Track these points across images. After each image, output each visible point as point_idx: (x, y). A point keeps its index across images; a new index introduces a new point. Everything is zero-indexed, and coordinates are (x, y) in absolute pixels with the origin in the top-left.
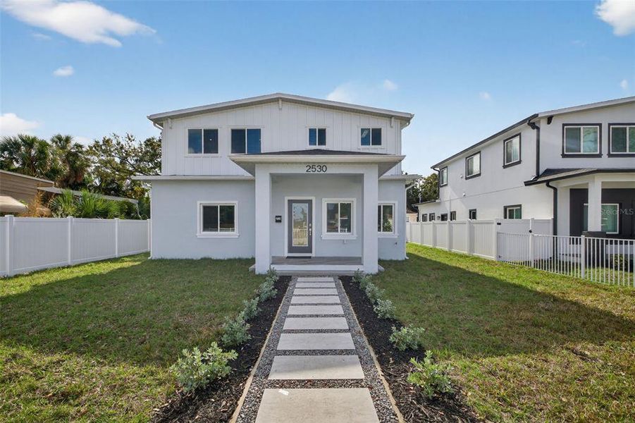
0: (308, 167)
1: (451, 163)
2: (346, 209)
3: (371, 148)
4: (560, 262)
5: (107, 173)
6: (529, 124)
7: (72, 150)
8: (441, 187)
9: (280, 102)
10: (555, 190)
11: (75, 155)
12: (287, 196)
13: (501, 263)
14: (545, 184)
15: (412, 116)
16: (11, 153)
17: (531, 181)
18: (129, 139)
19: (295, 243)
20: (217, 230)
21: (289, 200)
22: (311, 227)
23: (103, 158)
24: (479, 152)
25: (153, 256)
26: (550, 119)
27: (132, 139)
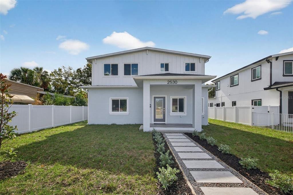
0: (169, 82)
1: (222, 79)
2: (181, 101)
3: (190, 72)
4: (284, 126)
5: (58, 84)
6: (266, 61)
7: (43, 74)
8: (216, 90)
9: (147, 51)
10: (281, 92)
11: (45, 76)
12: (153, 95)
13: (254, 126)
14: (275, 89)
15: (210, 57)
16: (17, 75)
17: (268, 88)
18: (70, 69)
19: (157, 117)
20: (119, 111)
21: (154, 97)
22: (165, 110)
23: (58, 77)
24: (238, 74)
25: (89, 123)
26: (277, 58)
27: (71, 69)
